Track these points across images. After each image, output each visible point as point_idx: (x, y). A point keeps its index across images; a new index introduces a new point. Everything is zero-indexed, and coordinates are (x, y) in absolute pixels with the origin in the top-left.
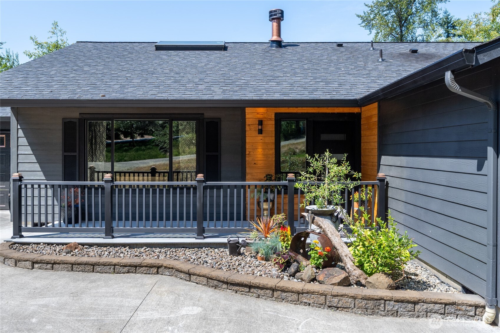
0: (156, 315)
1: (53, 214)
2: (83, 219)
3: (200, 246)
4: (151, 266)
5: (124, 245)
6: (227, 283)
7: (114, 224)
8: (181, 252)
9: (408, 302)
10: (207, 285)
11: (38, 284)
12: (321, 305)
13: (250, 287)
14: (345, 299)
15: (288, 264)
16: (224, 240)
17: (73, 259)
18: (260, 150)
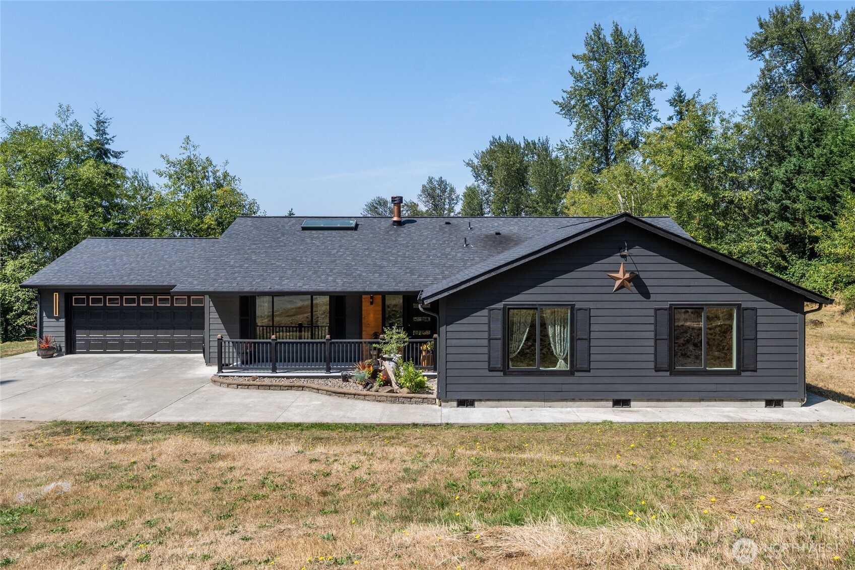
0: (301, 404)
1: (233, 358)
2: (255, 361)
3: (327, 377)
4: (300, 387)
5: (283, 377)
6: (335, 393)
7: (277, 364)
8: (316, 380)
9: (408, 398)
10: (326, 394)
11: (245, 394)
12: (374, 400)
13: (345, 394)
14: (383, 397)
15: (367, 384)
16: (340, 374)
17: (259, 383)
18: (372, 315)
